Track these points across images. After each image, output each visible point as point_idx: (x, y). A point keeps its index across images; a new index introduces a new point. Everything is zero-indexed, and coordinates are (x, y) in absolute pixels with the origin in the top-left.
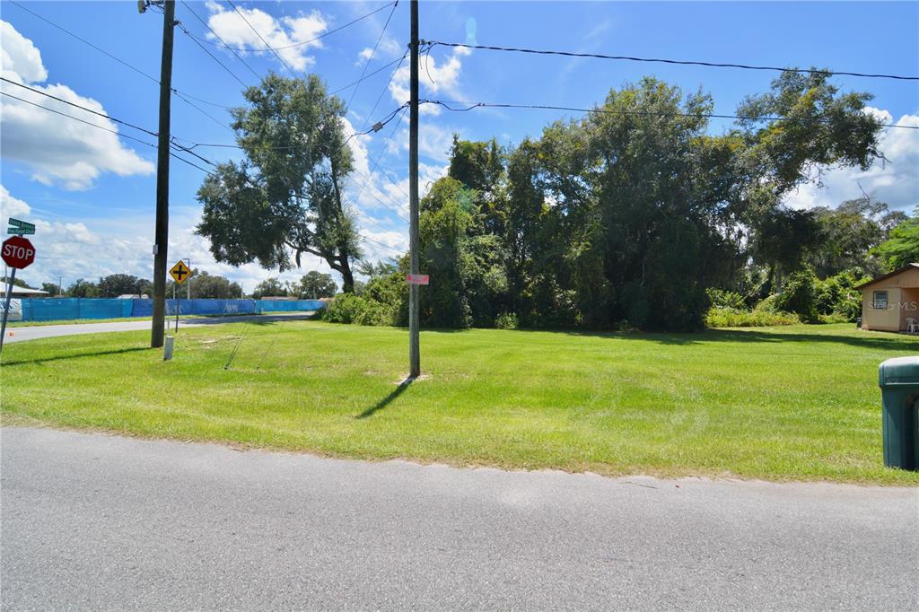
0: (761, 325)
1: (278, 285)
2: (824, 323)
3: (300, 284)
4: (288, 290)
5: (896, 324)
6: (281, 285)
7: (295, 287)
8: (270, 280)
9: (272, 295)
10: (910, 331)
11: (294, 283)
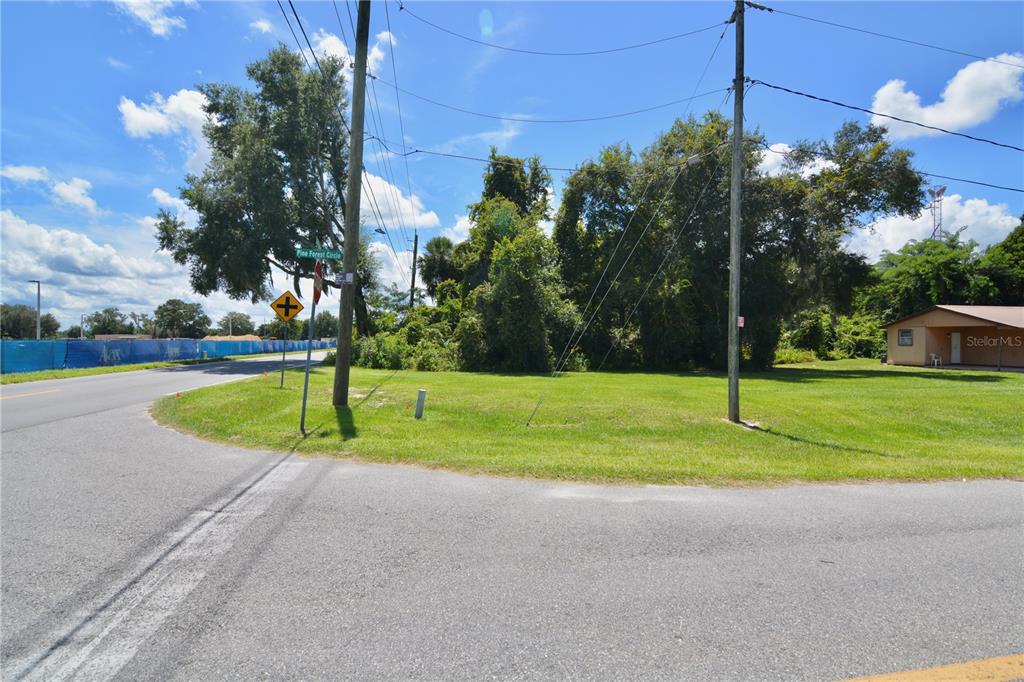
0: (792, 362)
1: (118, 318)
2: (833, 359)
3: (152, 317)
4: (135, 325)
5: (923, 360)
6: (124, 319)
7: (147, 322)
8: (106, 311)
9: (110, 333)
10: (934, 365)
11: (143, 316)
